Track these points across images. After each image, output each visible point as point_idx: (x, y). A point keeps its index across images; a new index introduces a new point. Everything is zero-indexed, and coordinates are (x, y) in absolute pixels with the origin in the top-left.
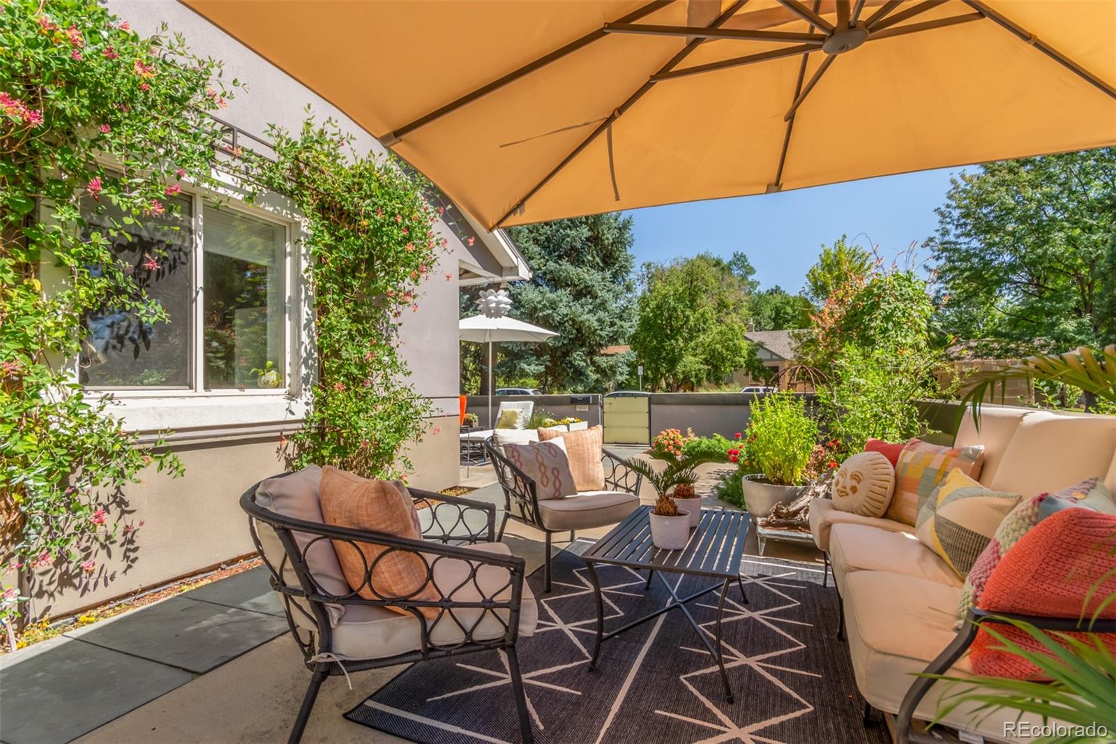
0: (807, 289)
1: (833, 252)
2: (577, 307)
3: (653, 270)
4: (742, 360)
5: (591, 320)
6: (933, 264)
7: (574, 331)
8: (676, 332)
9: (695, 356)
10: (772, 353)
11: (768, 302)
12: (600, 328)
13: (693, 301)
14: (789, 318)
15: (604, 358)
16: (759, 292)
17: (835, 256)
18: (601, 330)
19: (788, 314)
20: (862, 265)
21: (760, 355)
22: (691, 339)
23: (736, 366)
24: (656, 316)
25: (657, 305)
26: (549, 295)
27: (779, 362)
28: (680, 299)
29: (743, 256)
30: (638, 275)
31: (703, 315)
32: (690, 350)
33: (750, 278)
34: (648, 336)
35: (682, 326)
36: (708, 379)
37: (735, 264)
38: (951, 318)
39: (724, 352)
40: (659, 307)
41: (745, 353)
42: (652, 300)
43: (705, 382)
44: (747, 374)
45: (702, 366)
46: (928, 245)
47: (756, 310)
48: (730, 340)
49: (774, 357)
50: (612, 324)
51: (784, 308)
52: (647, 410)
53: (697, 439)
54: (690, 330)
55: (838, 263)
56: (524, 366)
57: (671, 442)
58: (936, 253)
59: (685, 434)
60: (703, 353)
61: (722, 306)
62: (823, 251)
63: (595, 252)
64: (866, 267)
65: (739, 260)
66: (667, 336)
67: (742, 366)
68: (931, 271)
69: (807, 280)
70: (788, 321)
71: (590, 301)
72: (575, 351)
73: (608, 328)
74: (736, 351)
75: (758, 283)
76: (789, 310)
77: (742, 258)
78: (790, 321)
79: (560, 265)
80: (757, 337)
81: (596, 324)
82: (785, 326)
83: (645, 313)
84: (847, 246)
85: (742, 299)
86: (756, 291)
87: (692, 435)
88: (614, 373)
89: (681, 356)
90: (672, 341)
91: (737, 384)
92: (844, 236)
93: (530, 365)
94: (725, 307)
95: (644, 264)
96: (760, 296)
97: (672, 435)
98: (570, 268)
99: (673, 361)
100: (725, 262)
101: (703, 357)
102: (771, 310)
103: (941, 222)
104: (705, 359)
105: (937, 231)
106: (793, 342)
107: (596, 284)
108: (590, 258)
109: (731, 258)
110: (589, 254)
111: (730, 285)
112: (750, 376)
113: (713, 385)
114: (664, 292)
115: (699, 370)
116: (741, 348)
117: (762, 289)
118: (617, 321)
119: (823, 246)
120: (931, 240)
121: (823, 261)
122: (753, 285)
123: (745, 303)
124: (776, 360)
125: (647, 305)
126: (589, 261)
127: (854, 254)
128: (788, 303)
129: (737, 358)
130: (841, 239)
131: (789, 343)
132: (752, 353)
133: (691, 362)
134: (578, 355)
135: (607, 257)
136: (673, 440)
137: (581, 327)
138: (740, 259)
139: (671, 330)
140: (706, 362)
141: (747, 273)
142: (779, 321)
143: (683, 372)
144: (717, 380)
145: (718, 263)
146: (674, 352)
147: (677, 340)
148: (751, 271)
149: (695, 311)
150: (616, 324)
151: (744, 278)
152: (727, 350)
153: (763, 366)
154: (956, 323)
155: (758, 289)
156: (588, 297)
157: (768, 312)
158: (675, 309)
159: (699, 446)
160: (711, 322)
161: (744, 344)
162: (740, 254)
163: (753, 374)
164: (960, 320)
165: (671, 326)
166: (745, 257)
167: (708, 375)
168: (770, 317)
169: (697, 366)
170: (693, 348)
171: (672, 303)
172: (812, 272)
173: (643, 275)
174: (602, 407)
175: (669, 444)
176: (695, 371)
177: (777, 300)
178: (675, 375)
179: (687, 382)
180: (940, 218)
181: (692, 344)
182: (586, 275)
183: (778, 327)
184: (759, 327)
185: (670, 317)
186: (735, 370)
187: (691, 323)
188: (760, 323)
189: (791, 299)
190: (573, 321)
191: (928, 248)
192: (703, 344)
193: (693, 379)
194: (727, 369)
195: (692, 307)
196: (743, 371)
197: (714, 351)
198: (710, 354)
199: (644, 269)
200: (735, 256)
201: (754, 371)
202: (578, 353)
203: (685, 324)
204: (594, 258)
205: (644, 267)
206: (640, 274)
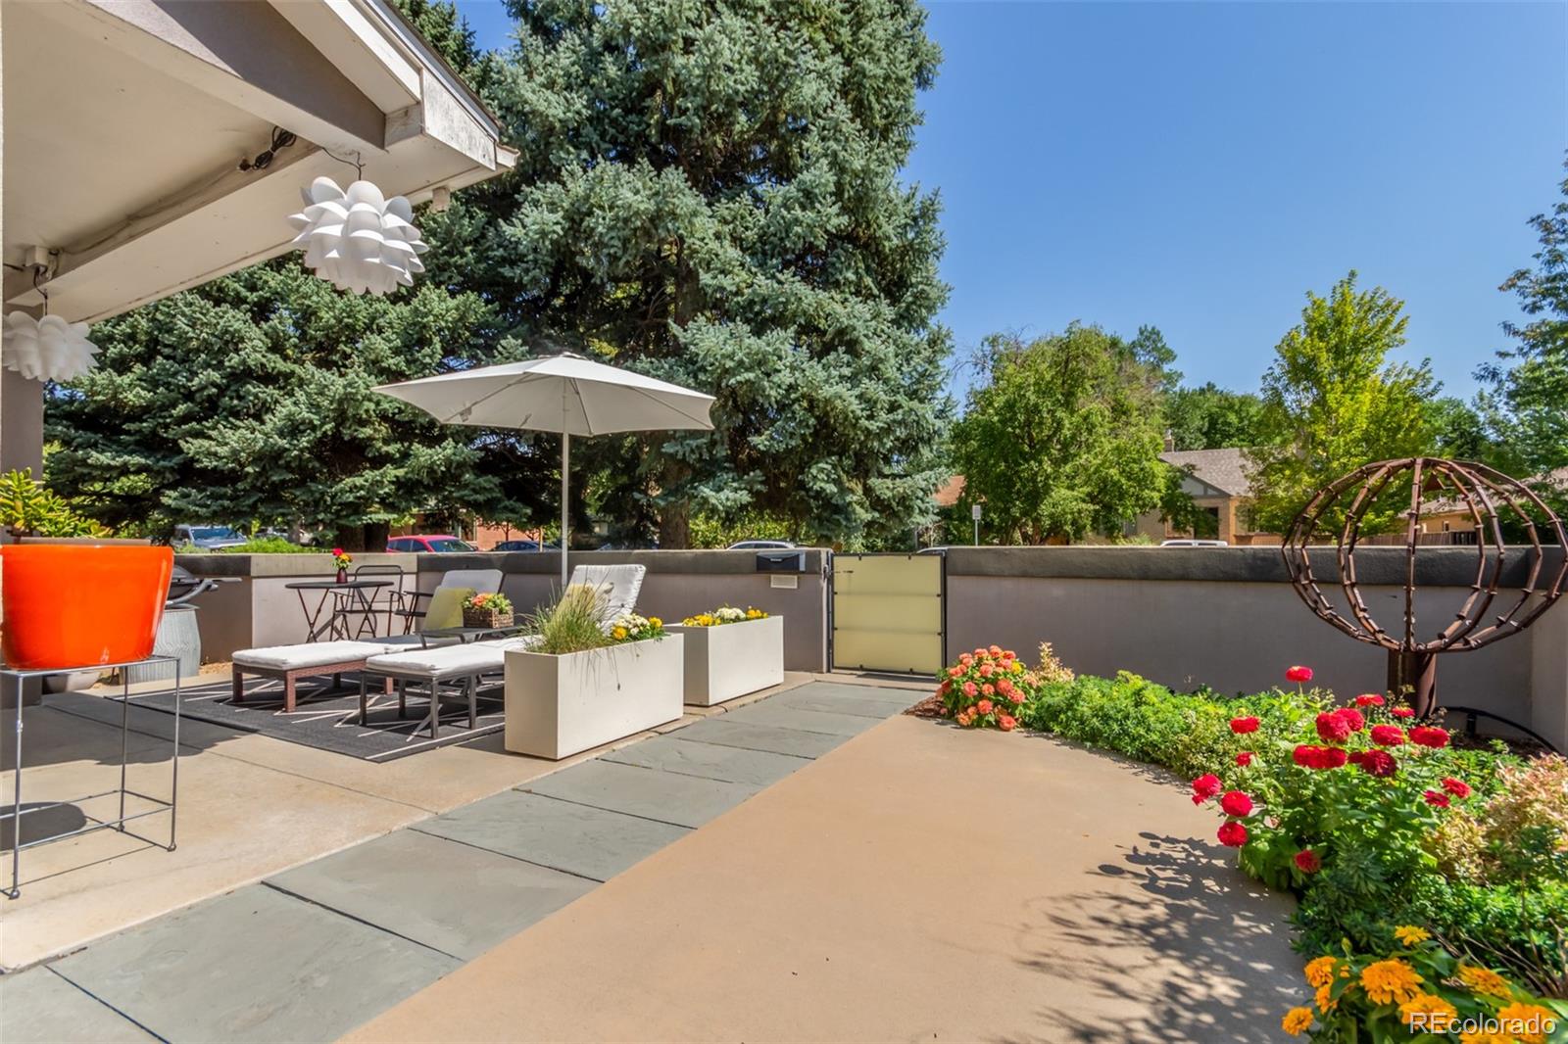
0: (1277, 371)
1: (1328, 303)
2: (815, 371)
3: (1001, 348)
4: (1156, 495)
5: (846, 398)
6: (1523, 321)
7: (812, 421)
8: (1039, 448)
9: (1071, 488)
10: (1207, 486)
11: (1196, 406)
12: (865, 413)
13: (1069, 395)
14: (1232, 431)
15: (889, 482)
16: (1182, 390)
17: (1334, 311)
18: (870, 417)
19: (1229, 424)
20: (1387, 322)
21: (1187, 487)
22: (1065, 460)
23: (1144, 505)
24: (1003, 422)
25: (1007, 401)
26: (753, 342)
27: (1220, 501)
28: (1044, 391)
29: (1155, 332)
30: (976, 357)
31: (1086, 418)
32: (1063, 478)
33: (1166, 368)
34: (991, 456)
35: (1050, 438)
36: (1094, 529)
37: (1141, 346)
38: (1521, 429)
39: (1123, 481)
40: (1010, 406)
41: (1160, 483)
42: (998, 395)
43: (1089, 533)
44: (1163, 520)
45: (1084, 506)
46: (1514, 285)
47: (1176, 418)
48: (1135, 461)
49: (1210, 492)
50: (893, 407)
51: (1224, 416)
52: (939, 591)
53: (1066, 677)
54: (1065, 446)
55: (1338, 322)
56: (706, 491)
57: (988, 689)
58: (1529, 300)
59: (1033, 662)
60: (1086, 483)
61: (1120, 410)
62: (1309, 305)
63: (861, 265)
64: (1391, 328)
65: (1148, 338)
66: (1022, 454)
67: (1154, 506)
68: (1516, 333)
69: (1277, 356)
70: (1230, 436)
71: (846, 358)
72: (817, 463)
73: (883, 415)
74: (1144, 480)
75: (1181, 375)
76: (1232, 418)
77: (1154, 336)
78: (1233, 436)
79: (780, 282)
80: (1179, 460)
81: (855, 406)
82: (1224, 444)
83: (986, 417)
84: (1358, 290)
85: (1153, 400)
86: (1177, 389)
87: (1053, 666)
88: (909, 510)
89: (1047, 489)
90: (1032, 462)
91: (1146, 537)
92: (1353, 274)
93: (719, 490)
94: (1124, 413)
95: (987, 339)
96: (1183, 396)
97: (990, 667)
98: (803, 289)
99: (1035, 497)
100: (1126, 341)
101: (1087, 489)
102: (1203, 418)
103: (1546, 241)
104: (1089, 494)
105: (1537, 256)
106: (1249, 464)
107: (859, 325)
108: (851, 276)
109: (1134, 336)
110: (848, 268)
111: (1133, 378)
112: (1170, 523)
113: (1103, 538)
114: (1018, 380)
115: (1080, 512)
116: (1154, 476)
117: (1189, 384)
118: (901, 398)
119: (1309, 294)
120: (1522, 275)
121: (1310, 320)
122: (1171, 378)
123: (1157, 407)
124: (1212, 497)
125: (991, 404)
126: (848, 282)
127: (1368, 307)
128: (1231, 407)
129: (1146, 493)
130: (1345, 278)
131: (1243, 467)
132: (1173, 484)
133: (1065, 499)
134: (822, 470)
135: (895, 284)
136: (994, 682)
137: (826, 414)
138: (1150, 338)
139: (1029, 446)
140: (1092, 498)
141: (1162, 360)
142: (1215, 435)
143: (1051, 516)
144: (1109, 528)
145: (1114, 343)
146: (1034, 481)
147: (1040, 463)
148: (1169, 356)
149: (1072, 412)
150: (900, 406)
151: (1155, 368)
152: (1129, 479)
153: (1193, 507)
154: (1530, 437)
155: (1179, 384)
156: (841, 349)
157: (1196, 421)
158: (1036, 409)
159: (1070, 707)
160: (1101, 431)
161: (1159, 469)
162: (1150, 329)
163: (1175, 520)
164: (1539, 433)
165: (1031, 439)
166: (1158, 334)
167: (1095, 520)
168: (1200, 430)
169: (1075, 506)
170: (1068, 477)
171: (1033, 398)
172: (1289, 340)
173: (985, 356)
174: (831, 580)
175: (981, 696)
176: (1072, 513)
177: (1212, 403)
178: (1036, 520)
179: (1055, 532)
180: (1540, 234)
181: (1068, 468)
182: (838, 308)
183: (1213, 445)
184: (1181, 445)
185: (1028, 423)
186: (1143, 514)
187: (1067, 432)
188: (1182, 440)
189: (1236, 401)
190: (812, 401)
191: (1514, 290)
192: (1086, 470)
193: (1068, 528)
194: (1128, 510)
195: (1068, 403)
196: (1157, 514)
197: (1104, 480)
198: (1097, 485)
199: (987, 348)
200: (1141, 333)
201: (1178, 513)
202: (821, 465)
203: (1055, 433)
204: (860, 278)
205: (986, 343)
206: (980, 354)
